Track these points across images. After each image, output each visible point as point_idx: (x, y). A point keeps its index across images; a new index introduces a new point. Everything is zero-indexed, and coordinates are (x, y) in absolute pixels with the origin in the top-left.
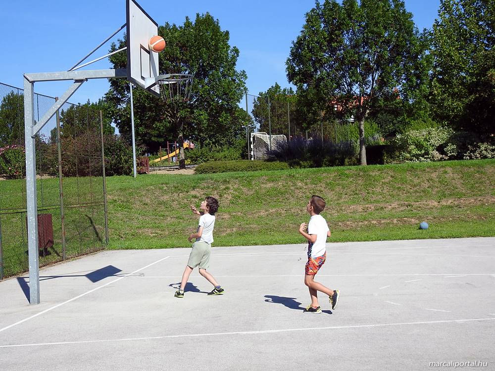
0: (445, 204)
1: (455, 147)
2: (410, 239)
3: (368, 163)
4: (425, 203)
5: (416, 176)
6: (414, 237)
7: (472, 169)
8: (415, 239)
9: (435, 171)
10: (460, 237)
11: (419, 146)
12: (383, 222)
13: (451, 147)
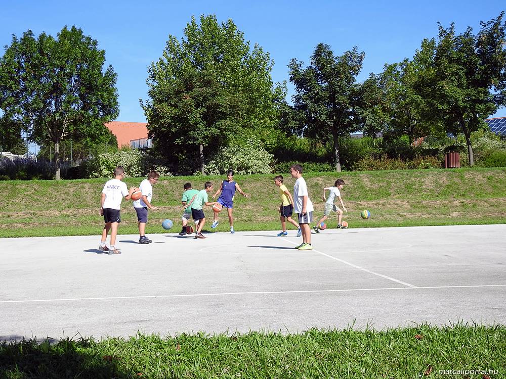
1: (139, 168)
13: (136, 169)
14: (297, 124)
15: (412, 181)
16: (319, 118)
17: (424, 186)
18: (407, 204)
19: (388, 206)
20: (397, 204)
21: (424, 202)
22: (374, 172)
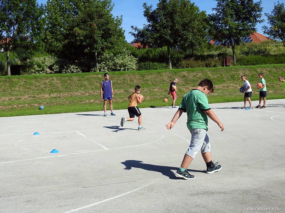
0: (53, 96)
1: (57, 66)
2: (34, 115)
3: (12, 74)
4: (42, 96)
5: (37, 81)
6: (36, 114)
7: (66, 78)
8: (37, 115)
9: (48, 79)
10: (60, 113)
11: (39, 66)
12: (20, 106)
13: (56, 67)
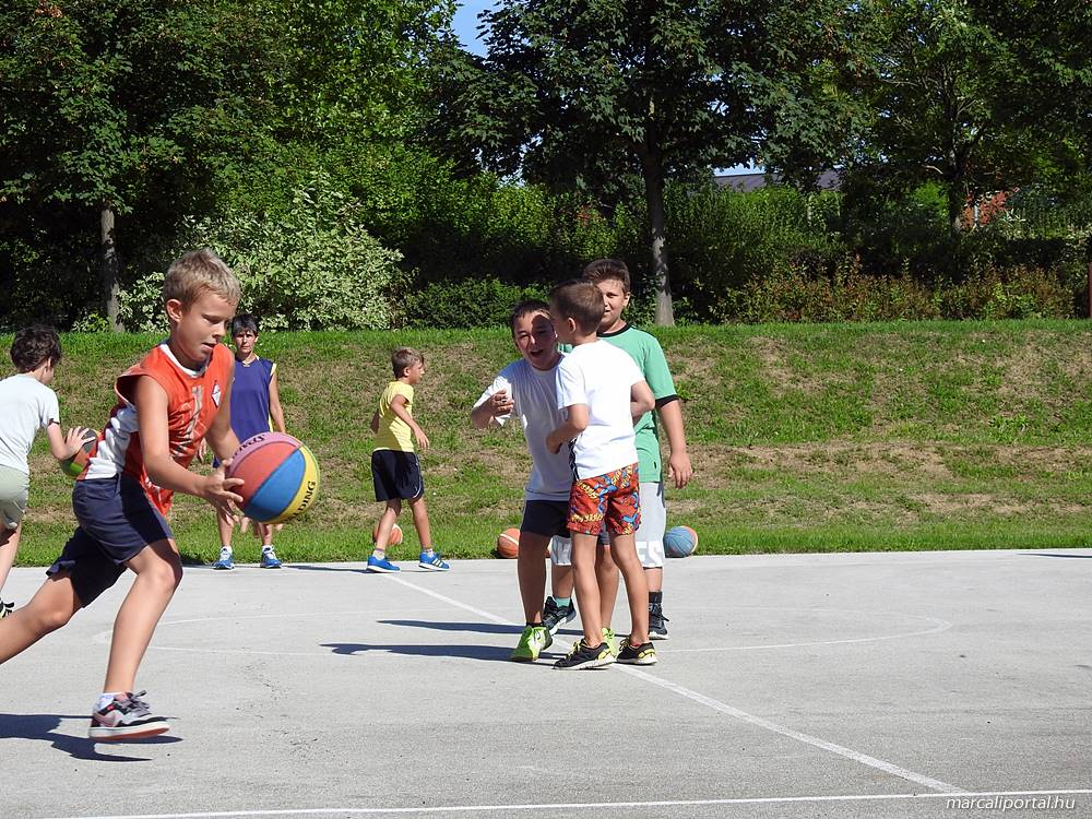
14: (499, 130)
15: (957, 367)
16: (589, 106)
17: (1004, 390)
18: (937, 458)
19: (861, 466)
20: (895, 460)
21: (1005, 454)
22: (805, 328)
